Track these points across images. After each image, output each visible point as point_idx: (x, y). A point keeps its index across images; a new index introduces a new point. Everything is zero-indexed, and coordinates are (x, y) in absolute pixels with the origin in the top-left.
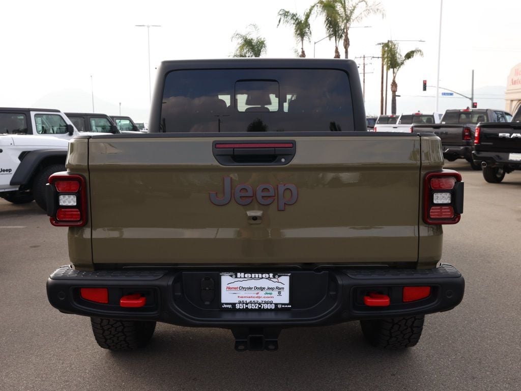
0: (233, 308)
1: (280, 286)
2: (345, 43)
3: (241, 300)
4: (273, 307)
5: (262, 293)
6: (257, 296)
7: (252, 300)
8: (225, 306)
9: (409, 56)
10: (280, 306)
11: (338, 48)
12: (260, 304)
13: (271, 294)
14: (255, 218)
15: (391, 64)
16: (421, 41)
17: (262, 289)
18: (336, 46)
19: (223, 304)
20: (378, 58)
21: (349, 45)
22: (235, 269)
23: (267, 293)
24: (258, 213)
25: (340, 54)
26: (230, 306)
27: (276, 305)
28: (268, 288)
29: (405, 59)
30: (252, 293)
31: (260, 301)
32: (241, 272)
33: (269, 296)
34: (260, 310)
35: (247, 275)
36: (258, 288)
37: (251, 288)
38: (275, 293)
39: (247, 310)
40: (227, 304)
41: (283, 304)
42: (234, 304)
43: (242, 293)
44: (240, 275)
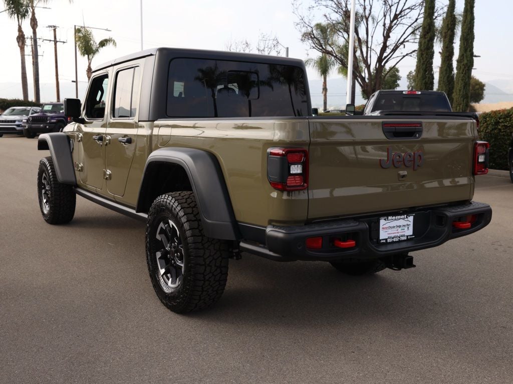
0: (386, 243)
1: (409, 223)
2: (33, 23)
3: (389, 235)
4: (405, 238)
5: (400, 229)
6: (397, 232)
7: (395, 235)
8: (382, 241)
9: (103, 44)
10: (409, 237)
11: (22, 27)
12: (399, 237)
13: (404, 229)
14: (403, 176)
15: (85, 50)
16: (107, 30)
17: (400, 226)
18: (19, 25)
19: (381, 240)
20: (50, 41)
21: (37, 25)
22: (387, 214)
23: (402, 229)
24: (405, 173)
25: (24, 33)
26: (384, 241)
27: (407, 236)
28: (403, 226)
29: (99, 47)
30: (394, 230)
31: (398, 235)
32: (390, 216)
33: (403, 231)
34: (400, 241)
35: (394, 218)
36: (398, 226)
37: (394, 227)
38: (406, 228)
39: (393, 242)
40: (383, 240)
41: (410, 236)
42: (386, 240)
43: (390, 231)
44: (390, 218)
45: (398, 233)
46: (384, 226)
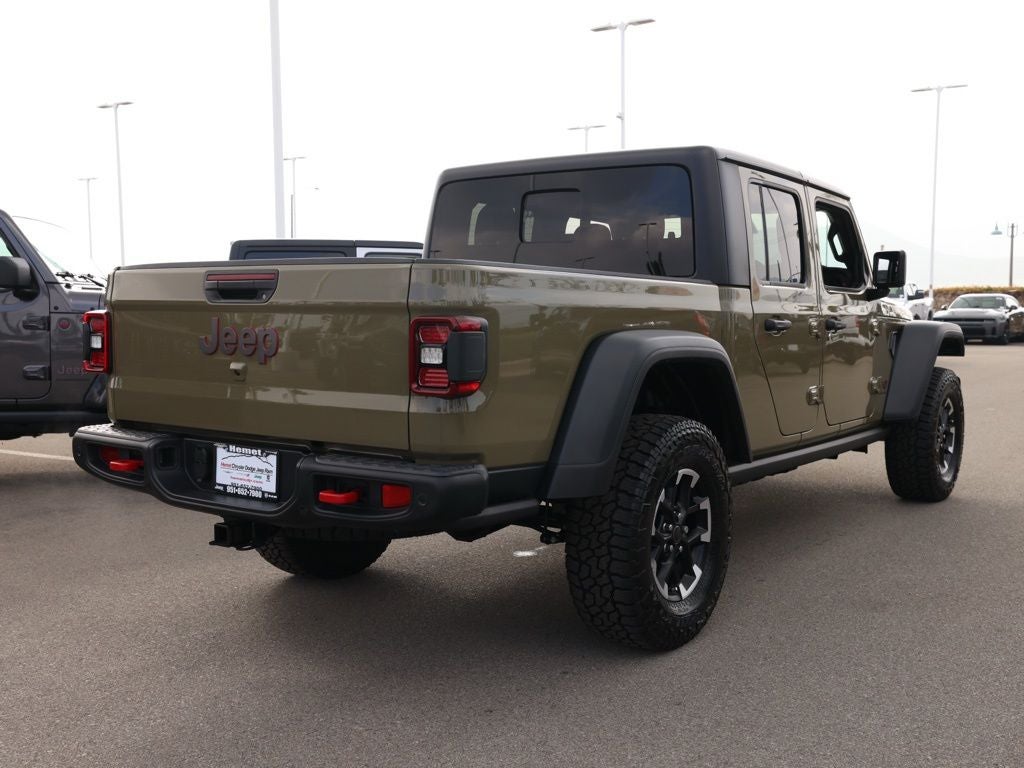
0: (224, 493)
1: (270, 468)
3: (234, 481)
4: (258, 495)
5: (252, 476)
6: (247, 478)
7: (242, 483)
8: (217, 487)
10: (266, 495)
12: (248, 489)
13: (260, 477)
14: (237, 372)
17: (252, 470)
19: (217, 484)
22: (227, 440)
23: (256, 477)
24: (240, 366)
26: (221, 488)
27: (263, 493)
28: (259, 470)
30: (242, 474)
31: (250, 485)
32: (233, 444)
33: (258, 480)
34: (248, 498)
35: (238, 449)
36: (248, 468)
37: (242, 468)
38: (264, 477)
39: (236, 495)
40: (220, 485)
41: (269, 493)
42: (225, 486)
43: (235, 473)
44: (232, 448)
45: (249, 480)
46: (226, 461)
